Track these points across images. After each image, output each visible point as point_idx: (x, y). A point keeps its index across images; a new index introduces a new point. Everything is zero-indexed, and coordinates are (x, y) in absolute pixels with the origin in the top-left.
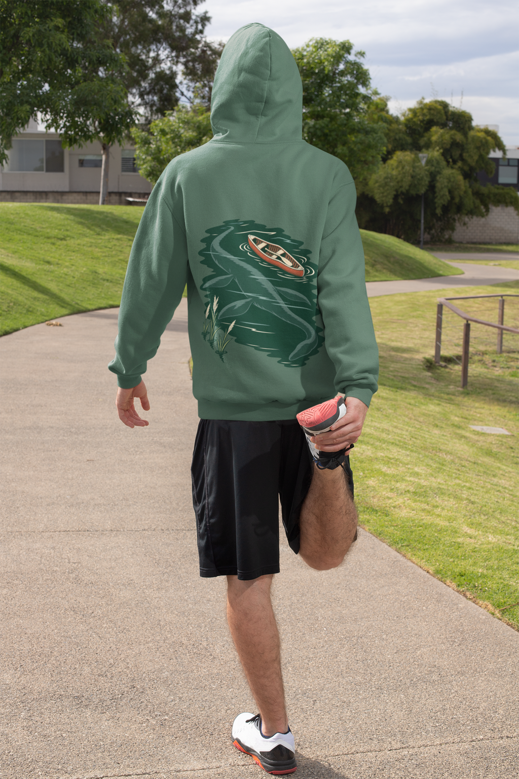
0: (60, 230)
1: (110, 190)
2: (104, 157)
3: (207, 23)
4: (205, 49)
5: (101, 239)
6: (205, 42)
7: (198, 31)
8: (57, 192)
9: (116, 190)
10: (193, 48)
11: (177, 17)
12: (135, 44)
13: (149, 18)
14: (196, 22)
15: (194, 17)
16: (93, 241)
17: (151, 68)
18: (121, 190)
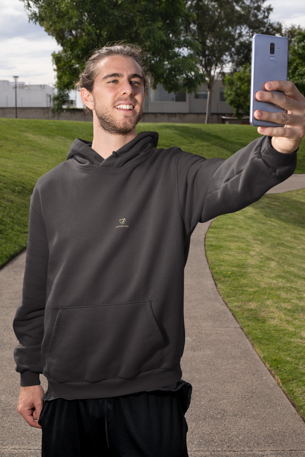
0: (168, 140)
1: (212, 112)
2: (209, 93)
3: (270, 12)
4: (269, 27)
5: (192, 146)
6: (270, 23)
7: (265, 17)
8: (181, 114)
9: (216, 112)
10: (262, 27)
11: (252, 9)
12: (227, 25)
13: (235, 10)
14: (264, 12)
15: (262, 9)
16: (187, 147)
17: (237, 39)
18: (219, 112)
